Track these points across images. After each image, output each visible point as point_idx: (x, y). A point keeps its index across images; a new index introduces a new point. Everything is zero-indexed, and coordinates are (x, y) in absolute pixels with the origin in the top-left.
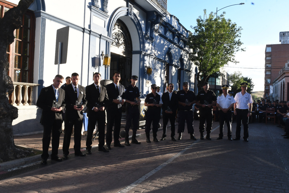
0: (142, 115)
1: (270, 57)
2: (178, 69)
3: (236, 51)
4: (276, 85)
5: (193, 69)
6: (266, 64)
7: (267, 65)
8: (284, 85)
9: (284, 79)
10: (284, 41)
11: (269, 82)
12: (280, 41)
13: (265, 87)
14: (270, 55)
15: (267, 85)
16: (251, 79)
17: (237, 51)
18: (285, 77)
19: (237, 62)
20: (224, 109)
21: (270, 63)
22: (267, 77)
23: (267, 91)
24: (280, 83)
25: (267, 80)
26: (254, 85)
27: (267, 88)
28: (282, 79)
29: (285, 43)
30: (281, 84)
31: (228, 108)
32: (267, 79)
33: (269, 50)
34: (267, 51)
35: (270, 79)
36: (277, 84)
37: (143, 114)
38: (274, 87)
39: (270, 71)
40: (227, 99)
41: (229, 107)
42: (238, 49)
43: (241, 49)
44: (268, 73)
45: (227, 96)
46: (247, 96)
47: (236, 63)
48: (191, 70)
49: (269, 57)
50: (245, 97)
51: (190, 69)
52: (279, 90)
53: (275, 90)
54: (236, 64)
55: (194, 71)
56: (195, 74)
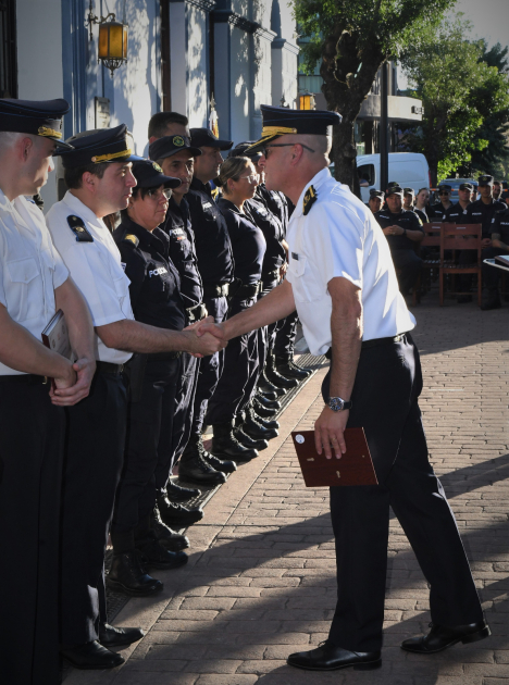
16: (503, 48)
48: (257, 21)
55: (266, 24)
56: (272, 39)
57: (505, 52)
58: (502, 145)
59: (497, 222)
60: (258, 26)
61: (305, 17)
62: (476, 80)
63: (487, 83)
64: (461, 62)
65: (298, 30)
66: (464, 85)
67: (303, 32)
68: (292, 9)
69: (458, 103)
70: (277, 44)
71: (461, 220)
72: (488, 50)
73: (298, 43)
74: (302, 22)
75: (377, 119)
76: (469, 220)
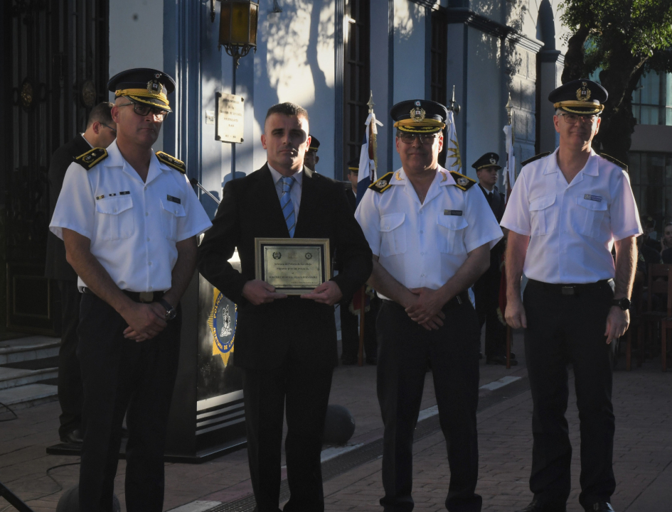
0: (216, 351)
2: (428, 8)
5: (526, 17)
20: (417, 293)
31: (448, 284)
37: (223, 341)
40: (435, 218)
41: (450, 274)
45: (433, 190)
46: (603, 184)
48: (509, 24)
50: (589, 190)
51: (505, 12)
56: (538, 48)
60: (515, 31)
70: (549, 57)
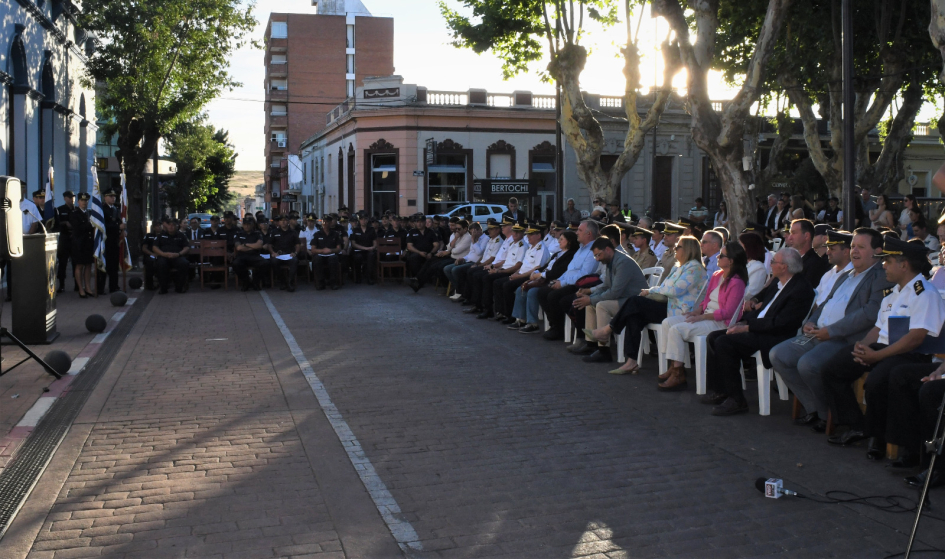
1: (284, 57)
3: (234, 45)
4: (317, 153)
5: (75, 104)
6: (269, 80)
7: (275, 83)
8: (351, 158)
9: (352, 139)
10: (325, 6)
11: (281, 144)
12: (314, 4)
13: (269, 161)
14: (282, 49)
15: (274, 153)
16: (224, 132)
17: (238, 46)
18: (355, 131)
19: (234, 84)
21: (283, 78)
22: (273, 125)
23: (276, 174)
24: (334, 149)
25: (274, 136)
26: (236, 155)
27: (276, 164)
28: (345, 136)
29: (330, 13)
30: (341, 153)
32: (274, 132)
33: (280, 31)
34: (275, 34)
35: (284, 132)
36: (322, 153)
38: (308, 160)
39: (285, 104)
42: (239, 41)
43: (253, 42)
44: (278, 111)
47: (232, 86)
48: (69, 108)
49: (280, 57)
51: (68, 102)
52: (330, 172)
53: (315, 172)
54: (231, 90)
55: (77, 110)
56: (80, 120)
57: (227, 134)
58: (226, 192)
59: (238, 237)
60: (71, 111)
61: (104, 107)
62: (210, 151)
63: (217, 154)
64: (201, 140)
65: (97, 115)
66: (203, 154)
67: (102, 117)
68: (94, 102)
69: (199, 165)
70: (84, 124)
71: (213, 238)
72: (216, 132)
73: (97, 124)
74: (102, 111)
75: (150, 174)
76: (218, 238)
